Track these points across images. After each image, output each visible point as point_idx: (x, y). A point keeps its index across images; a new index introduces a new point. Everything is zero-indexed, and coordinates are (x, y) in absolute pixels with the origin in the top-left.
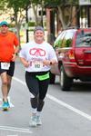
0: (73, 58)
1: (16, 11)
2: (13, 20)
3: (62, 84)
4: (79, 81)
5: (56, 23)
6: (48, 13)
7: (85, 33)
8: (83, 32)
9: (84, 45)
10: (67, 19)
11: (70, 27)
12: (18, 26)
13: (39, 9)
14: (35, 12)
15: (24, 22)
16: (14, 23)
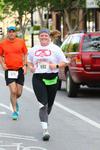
0: (80, 63)
1: (21, 14)
2: (17, 23)
3: (68, 90)
4: (86, 87)
5: (62, 27)
6: (54, 16)
7: (93, 37)
8: (90, 36)
9: (91, 49)
10: (74, 22)
11: (77, 31)
12: (23, 29)
13: (45, 12)
14: (41, 15)
15: (29, 25)
16: (18, 26)
